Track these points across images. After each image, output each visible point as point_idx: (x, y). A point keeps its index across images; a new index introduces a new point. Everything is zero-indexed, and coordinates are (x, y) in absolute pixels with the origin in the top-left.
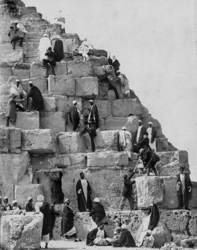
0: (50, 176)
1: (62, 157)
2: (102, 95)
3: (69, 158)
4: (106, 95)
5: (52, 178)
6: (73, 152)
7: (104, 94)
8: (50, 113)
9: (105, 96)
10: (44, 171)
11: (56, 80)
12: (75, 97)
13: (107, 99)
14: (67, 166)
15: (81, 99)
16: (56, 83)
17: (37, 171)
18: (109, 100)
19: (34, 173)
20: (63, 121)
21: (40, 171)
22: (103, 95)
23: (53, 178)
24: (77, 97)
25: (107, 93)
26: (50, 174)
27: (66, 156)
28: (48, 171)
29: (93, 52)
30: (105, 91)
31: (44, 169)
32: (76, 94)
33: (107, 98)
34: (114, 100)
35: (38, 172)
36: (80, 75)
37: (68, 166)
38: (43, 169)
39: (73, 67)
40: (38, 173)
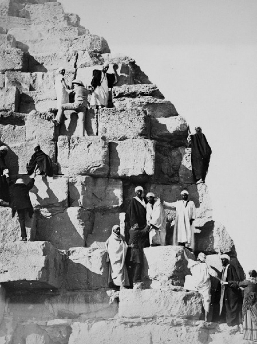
0: (49, 334)
1: (70, 296)
2: (167, 174)
3: (84, 298)
4: (176, 175)
5: (51, 338)
6: (94, 288)
7: (172, 172)
8: (57, 211)
9: (173, 176)
10: (35, 322)
11: (72, 145)
12: (109, 178)
13: (178, 182)
14: (80, 314)
15: (121, 182)
16: (71, 150)
17: (23, 322)
18: (181, 185)
19: (17, 327)
20: (81, 226)
21: (28, 323)
22: (170, 175)
23: (55, 338)
24: (113, 178)
25: (178, 170)
26: (47, 329)
27: (79, 294)
28: (44, 324)
29: (153, 90)
30: (173, 165)
31: (36, 320)
32: (111, 173)
33: (177, 180)
34: (192, 184)
35: (24, 324)
36: (121, 136)
37: (82, 314)
38: (34, 318)
39: (109, 119)
40: (23, 326)
